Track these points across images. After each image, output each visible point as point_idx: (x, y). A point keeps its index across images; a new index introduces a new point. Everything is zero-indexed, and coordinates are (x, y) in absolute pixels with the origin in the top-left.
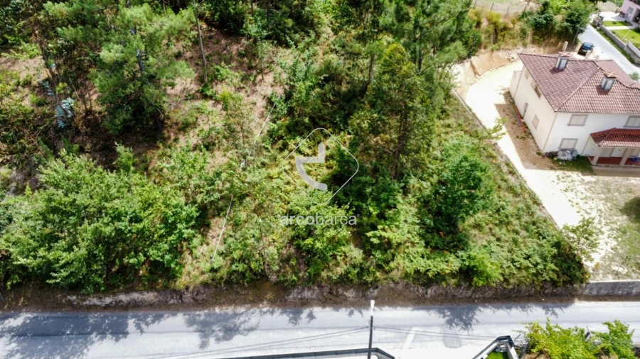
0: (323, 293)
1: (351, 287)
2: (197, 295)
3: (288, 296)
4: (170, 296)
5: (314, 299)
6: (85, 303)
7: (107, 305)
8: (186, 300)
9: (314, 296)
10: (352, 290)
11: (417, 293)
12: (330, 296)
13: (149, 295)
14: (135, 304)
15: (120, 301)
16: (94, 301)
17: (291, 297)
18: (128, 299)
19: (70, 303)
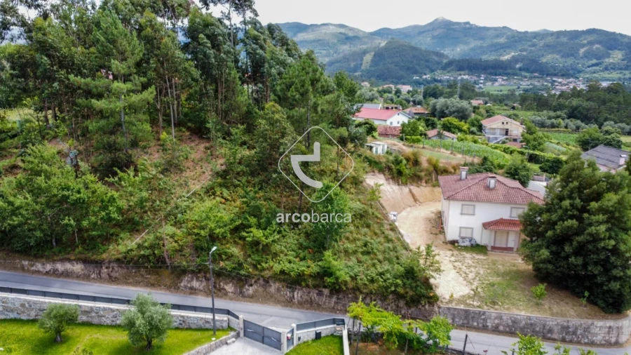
0: (208, 286)
1: (230, 282)
2: (112, 272)
3: (180, 283)
4: (92, 270)
5: (201, 291)
6: (33, 268)
7: (47, 272)
8: (103, 276)
9: (201, 288)
10: (231, 285)
12: (214, 290)
13: (78, 268)
14: (67, 274)
15: (57, 270)
16: (39, 266)
17: (182, 284)
18: (63, 269)
19: (23, 268)
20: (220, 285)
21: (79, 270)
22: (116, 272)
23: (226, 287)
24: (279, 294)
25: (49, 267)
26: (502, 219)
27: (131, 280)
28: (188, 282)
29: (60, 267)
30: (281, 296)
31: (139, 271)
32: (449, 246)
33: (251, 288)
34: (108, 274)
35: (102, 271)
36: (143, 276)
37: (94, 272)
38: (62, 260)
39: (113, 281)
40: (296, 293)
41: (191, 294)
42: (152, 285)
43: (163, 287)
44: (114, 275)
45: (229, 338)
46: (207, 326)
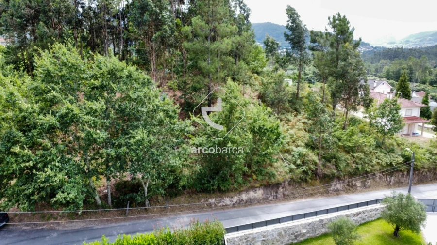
0: (345, 186)
1: (359, 179)
2: (285, 191)
4: (269, 193)
5: (342, 190)
7: (234, 204)
10: (359, 181)
12: (348, 188)
13: (259, 193)
14: (250, 202)
15: (242, 200)
16: (227, 201)
17: (331, 189)
18: (246, 198)
21: (261, 196)
22: (287, 190)
24: (382, 181)
25: (236, 199)
27: (297, 195)
28: (335, 186)
29: (244, 196)
31: (301, 185)
33: (370, 181)
34: (283, 193)
35: (279, 192)
37: (271, 194)
38: (247, 191)
39: (287, 199)
41: (338, 194)
42: (312, 195)
43: (318, 194)
44: (286, 193)
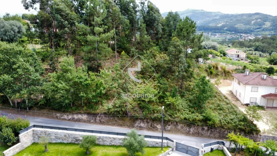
0: (148, 126)
1: (159, 123)
2: (101, 119)
3: (135, 124)
4: (92, 118)
5: (145, 128)
6: (62, 117)
7: (69, 119)
8: (97, 121)
9: (145, 126)
10: (160, 125)
11: (186, 131)
12: (151, 127)
13: (85, 117)
14: (79, 120)
15: (74, 118)
16: (65, 117)
17: (136, 125)
18: (77, 118)
19: (57, 117)
20: (154, 125)
21: (85, 118)
22: (103, 119)
23: (158, 126)
24: (182, 129)
25: (70, 117)
26: (271, 94)
27: (111, 123)
28: (139, 124)
29: (76, 117)
30: (183, 130)
31: (114, 119)
32: (245, 106)
33: (169, 127)
34: (100, 120)
35: (97, 119)
36: (116, 121)
37: (92, 119)
38: (77, 114)
39: (101, 123)
40: (191, 129)
41: (140, 129)
42: (121, 125)
43: (126, 126)
44: (102, 120)
45: (170, 152)
46: (157, 145)
